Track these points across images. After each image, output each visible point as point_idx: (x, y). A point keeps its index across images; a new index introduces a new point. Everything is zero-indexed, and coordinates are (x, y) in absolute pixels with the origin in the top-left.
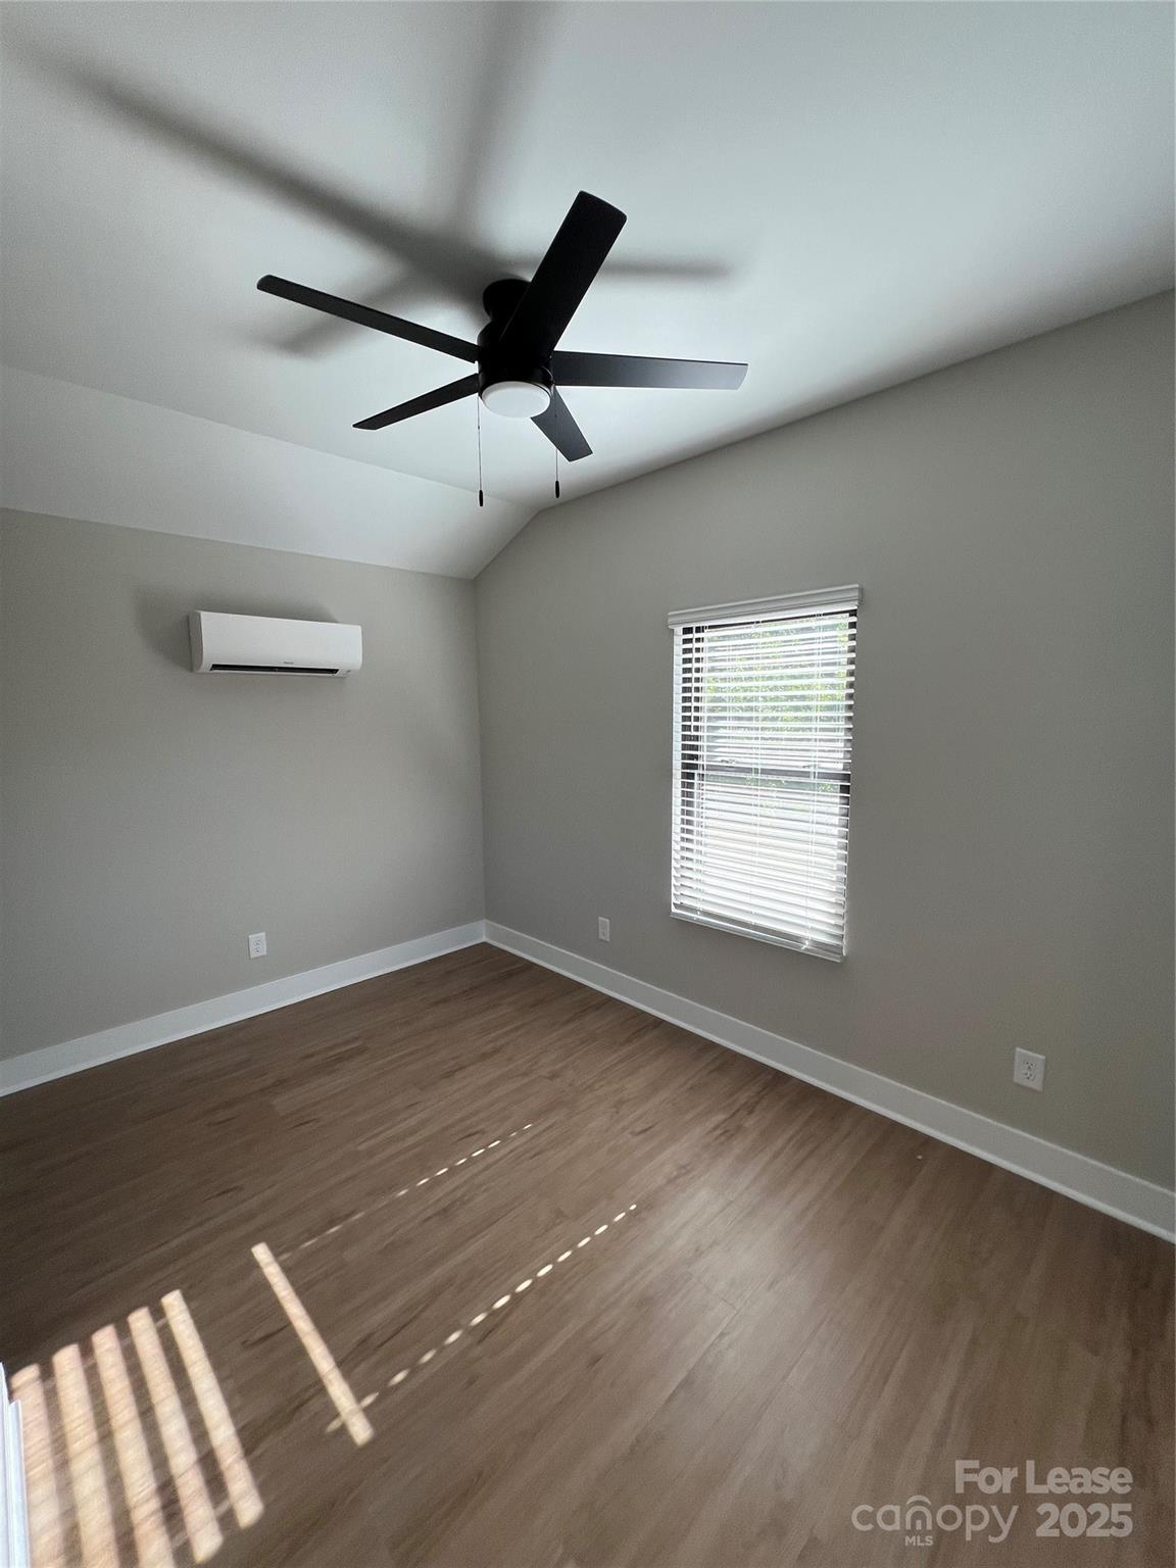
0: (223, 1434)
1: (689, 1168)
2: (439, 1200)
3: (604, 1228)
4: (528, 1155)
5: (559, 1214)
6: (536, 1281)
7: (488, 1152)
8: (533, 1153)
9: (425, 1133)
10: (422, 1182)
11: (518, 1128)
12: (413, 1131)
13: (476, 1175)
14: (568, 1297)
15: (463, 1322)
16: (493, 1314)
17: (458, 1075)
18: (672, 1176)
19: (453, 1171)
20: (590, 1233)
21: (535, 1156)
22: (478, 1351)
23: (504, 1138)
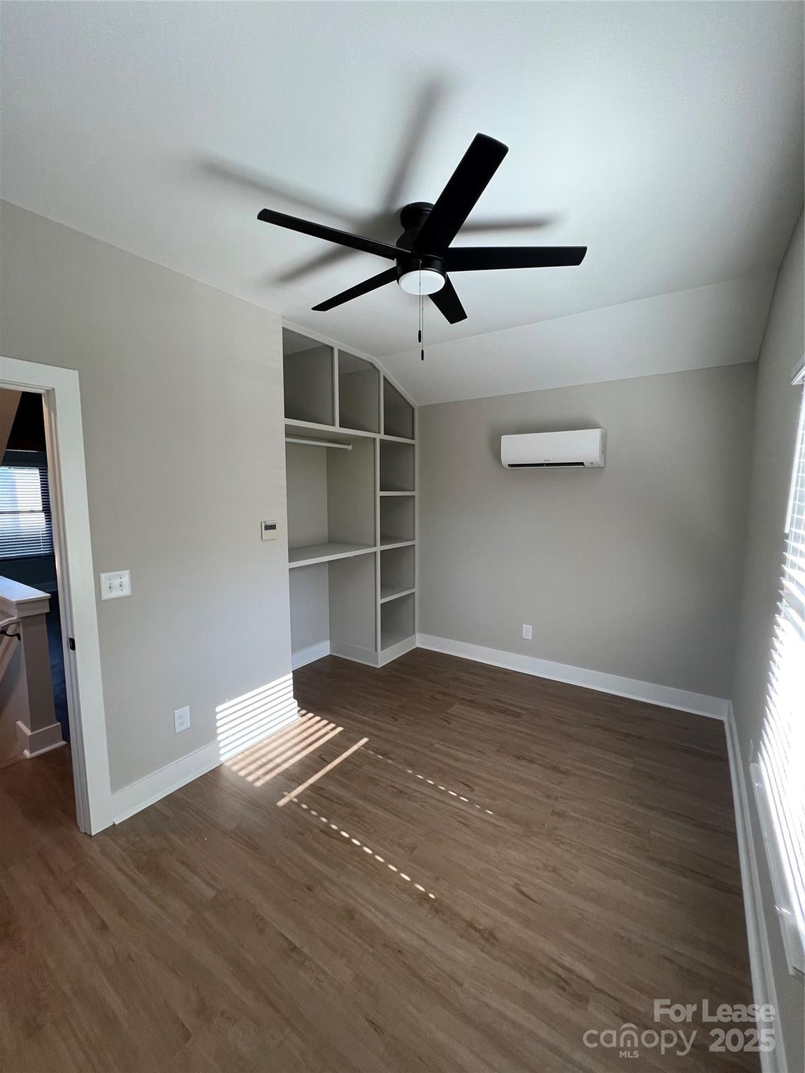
0: (286, 766)
1: (492, 940)
2: (409, 787)
3: (408, 878)
4: (461, 819)
5: (413, 849)
6: (360, 847)
7: (457, 799)
8: (464, 821)
9: (458, 764)
10: (420, 777)
11: (484, 807)
12: (457, 760)
13: (433, 798)
14: (350, 867)
15: (333, 821)
16: (338, 832)
17: (524, 763)
18: (477, 926)
19: (434, 787)
20: (401, 870)
21: (460, 822)
22: (316, 831)
23: (472, 802)
